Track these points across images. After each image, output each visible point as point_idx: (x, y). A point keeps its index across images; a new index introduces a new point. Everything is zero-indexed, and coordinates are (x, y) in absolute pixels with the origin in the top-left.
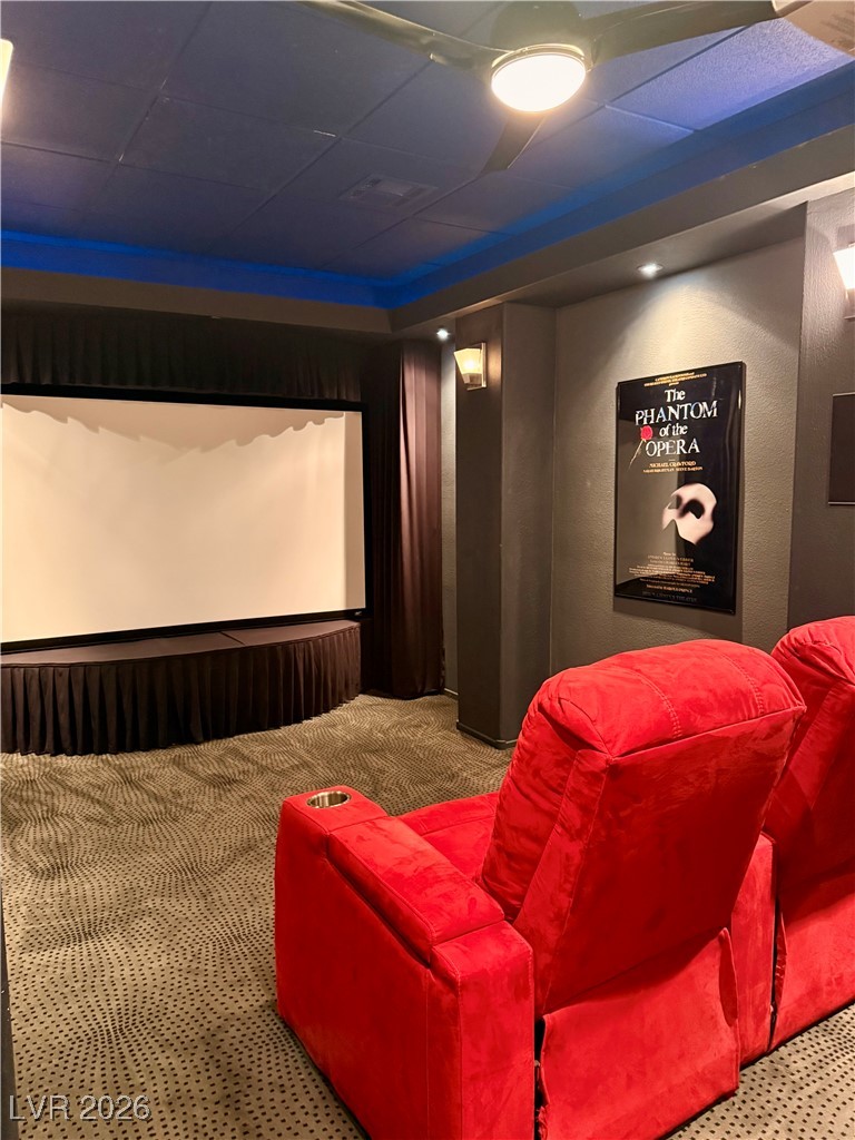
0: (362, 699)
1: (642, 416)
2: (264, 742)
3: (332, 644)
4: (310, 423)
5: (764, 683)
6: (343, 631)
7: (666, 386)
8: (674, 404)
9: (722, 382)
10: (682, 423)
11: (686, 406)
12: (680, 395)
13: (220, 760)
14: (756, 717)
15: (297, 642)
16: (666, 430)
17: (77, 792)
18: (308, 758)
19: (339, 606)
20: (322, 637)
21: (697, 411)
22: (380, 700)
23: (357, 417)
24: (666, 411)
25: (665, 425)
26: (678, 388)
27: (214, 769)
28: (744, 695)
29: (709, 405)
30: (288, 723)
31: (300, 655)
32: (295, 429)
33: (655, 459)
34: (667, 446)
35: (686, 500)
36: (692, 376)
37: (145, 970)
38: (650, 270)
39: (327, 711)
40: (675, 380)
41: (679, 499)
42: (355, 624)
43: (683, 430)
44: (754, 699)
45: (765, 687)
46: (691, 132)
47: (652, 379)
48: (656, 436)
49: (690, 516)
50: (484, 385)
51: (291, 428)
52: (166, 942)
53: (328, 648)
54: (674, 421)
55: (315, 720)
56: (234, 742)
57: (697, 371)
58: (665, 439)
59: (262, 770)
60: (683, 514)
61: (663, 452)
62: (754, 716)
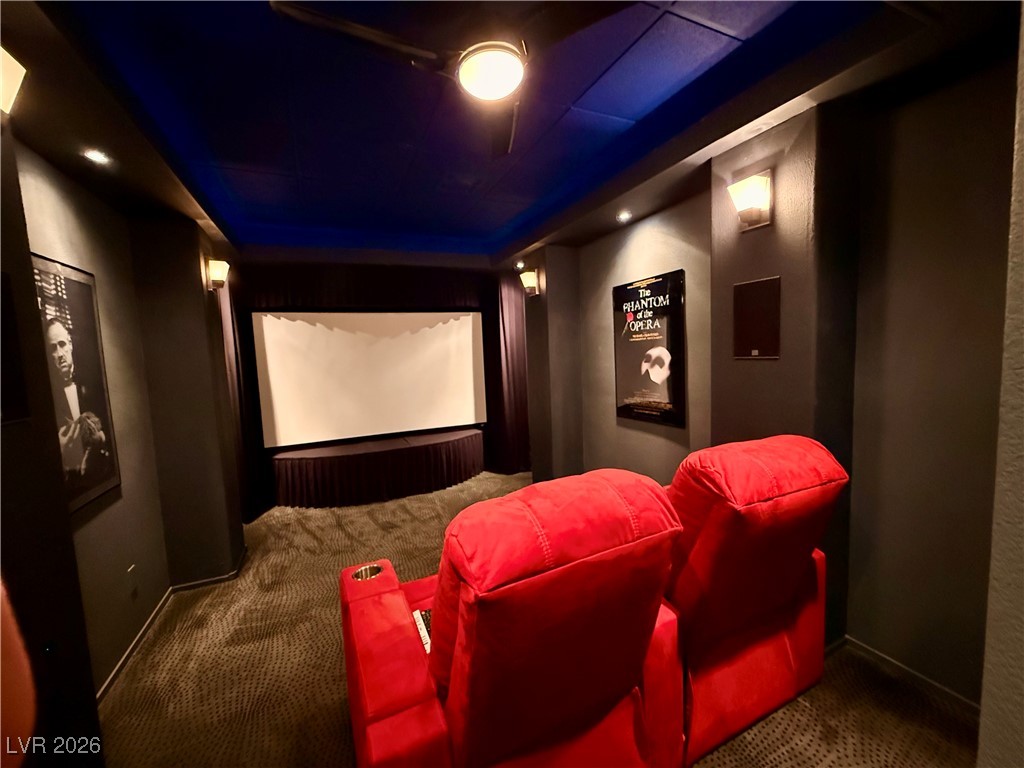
0: (484, 474)
1: (627, 307)
2: (421, 501)
3: (464, 444)
4: (452, 320)
5: (641, 511)
6: (471, 436)
7: (639, 288)
8: (644, 299)
9: (671, 284)
10: (650, 310)
11: (651, 299)
12: (648, 293)
13: (394, 513)
14: (633, 541)
15: (442, 443)
16: (641, 314)
17: (309, 532)
18: (441, 512)
19: (472, 421)
20: (458, 440)
21: (657, 301)
22: (493, 475)
23: (479, 315)
24: (640, 303)
25: (639, 311)
26: (646, 288)
27: (388, 518)
28: (623, 522)
29: (664, 297)
30: (437, 489)
31: (443, 451)
32: (444, 323)
33: (636, 333)
34: (641, 324)
35: (653, 358)
36: (654, 281)
37: (289, 663)
38: (624, 216)
39: (462, 482)
40: (644, 284)
41: (650, 356)
42: (479, 432)
43: (650, 314)
44: (630, 526)
45: (643, 515)
46: (634, 122)
47: (631, 284)
48: (635, 320)
49: (657, 367)
50: (537, 293)
51: (441, 324)
52: (310, 642)
53: (461, 445)
54: (645, 309)
55: (454, 487)
56: (405, 501)
57: (656, 277)
58: (640, 320)
59: (414, 519)
60: (652, 366)
61: (640, 328)
62: (630, 539)
